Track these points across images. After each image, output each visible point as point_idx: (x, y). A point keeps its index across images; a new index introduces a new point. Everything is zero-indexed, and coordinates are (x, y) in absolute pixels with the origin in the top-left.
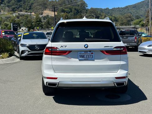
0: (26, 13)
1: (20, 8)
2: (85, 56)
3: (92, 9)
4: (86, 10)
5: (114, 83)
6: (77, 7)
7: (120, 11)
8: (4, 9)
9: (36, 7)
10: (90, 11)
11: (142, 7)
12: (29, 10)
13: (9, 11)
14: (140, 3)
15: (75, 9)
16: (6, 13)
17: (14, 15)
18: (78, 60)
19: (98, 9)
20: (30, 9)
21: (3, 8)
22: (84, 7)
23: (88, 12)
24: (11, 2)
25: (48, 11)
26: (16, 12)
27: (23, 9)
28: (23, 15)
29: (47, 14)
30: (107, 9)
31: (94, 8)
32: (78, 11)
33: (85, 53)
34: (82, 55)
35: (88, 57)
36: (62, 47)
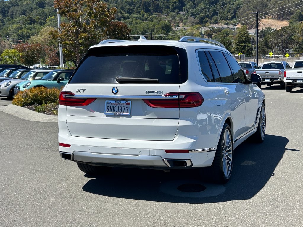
0: (226, 26)
1: (215, 17)
2: (116, 109)
5: (163, 160)
8: (184, 21)
9: (245, 12)
12: (231, 19)
13: (193, 24)
16: (189, 28)
17: (203, 31)
20: (234, 17)
21: (183, 18)
24: (198, 6)
25: (270, 20)
26: (207, 24)
27: (220, 18)
28: (220, 30)
29: (267, 26)
33: (116, 103)
34: (111, 107)
35: (121, 110)
36: (79, 91)
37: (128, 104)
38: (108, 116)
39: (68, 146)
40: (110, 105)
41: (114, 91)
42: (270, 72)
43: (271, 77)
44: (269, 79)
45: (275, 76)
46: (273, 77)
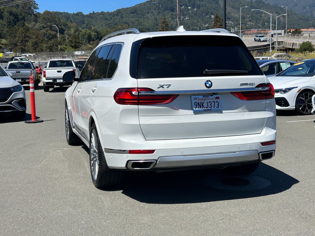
2: (205, 105)
3: (47, 13)
4: (35, 15)
5: (259, 154)
6: (15, 9)
7: (106, 19)
10: (44, 19)
11: (148, 13)
14: (145, 4)
15: (11, 13)
18: (191, 112)
19: (61, 13)
22: (30, 8)
23: (39, 20)
30: (79, 14)
31: (51, 11)
32: (16, 16)
33: (204, 98)
34: (198, 102)
35: (211, 105)
36: (162, 87)
37: (218, 98)
38: (196, 113)
39: (152, 152)
40: (197, 101)
41: (208, 85)
42: (21, 71)
43: (22, 77)
44: (21, 79)
45: (27, 76)
46: (25, 77)
